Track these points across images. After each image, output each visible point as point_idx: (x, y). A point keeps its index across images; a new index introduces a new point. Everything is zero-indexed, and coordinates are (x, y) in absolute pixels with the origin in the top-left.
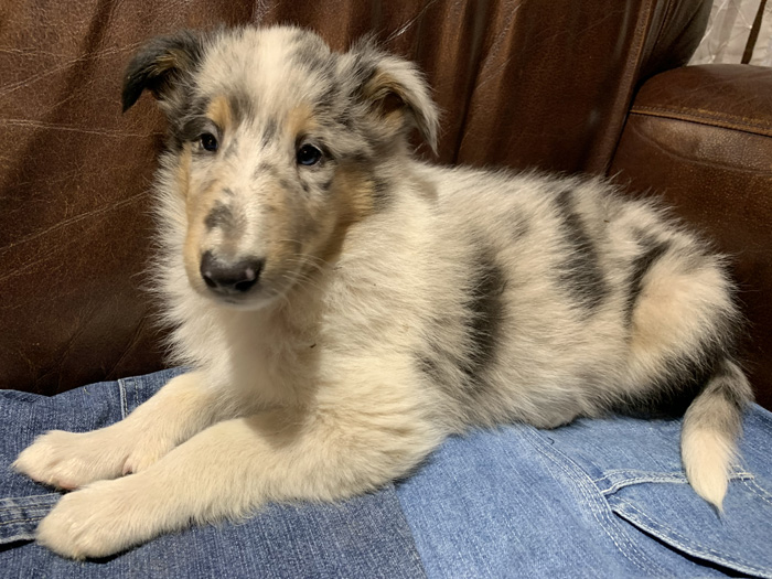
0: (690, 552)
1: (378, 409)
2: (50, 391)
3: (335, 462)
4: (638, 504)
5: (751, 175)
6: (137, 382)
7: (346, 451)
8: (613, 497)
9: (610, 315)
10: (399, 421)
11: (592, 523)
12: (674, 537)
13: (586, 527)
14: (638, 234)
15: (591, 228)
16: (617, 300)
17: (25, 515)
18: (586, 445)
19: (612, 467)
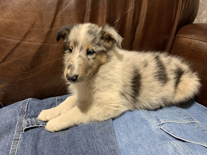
0: (176, 137)
2: (41, 99)
4: (166, 127)
5: (202, 51)
6: (60, 97)
8: (161, 125)
11: (155, 130)
12: (173, 134)
13: (153, 131)
17: (36, 122)
18: (158, 114)
19: (162, 119)
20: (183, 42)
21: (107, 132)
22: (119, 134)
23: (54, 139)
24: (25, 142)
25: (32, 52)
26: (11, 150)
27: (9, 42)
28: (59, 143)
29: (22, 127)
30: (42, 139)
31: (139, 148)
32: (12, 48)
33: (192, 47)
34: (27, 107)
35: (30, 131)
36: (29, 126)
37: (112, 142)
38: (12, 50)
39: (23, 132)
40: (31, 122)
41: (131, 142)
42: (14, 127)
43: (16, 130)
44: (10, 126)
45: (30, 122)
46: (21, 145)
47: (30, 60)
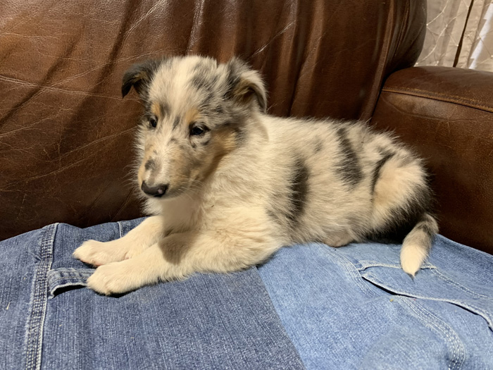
0: (396, 292)
1: (247, 229)
3: (227, 253)
4: (375, 275)
5: (438, 121)
6: (128, 223)
7: (233, 247)
8: (362, 271)
9: (363, 188)
10: (258, 235)
12: (390, 287)
13: (348, 282)
14: (380, 149)
15: (355, 146)
16: (367, 181)
17: (81, 275)
19: (363, 259)
20: (397, 104)
21: (249, 290)
22: (275, 293)
23: (128, 308)
24: (59, 317)
25: (66, 111)
26: (26, 336)
27: (10, 86)
28: (140, 319)
29: (46, 286)
30: (98, 312)
31: (325, 315)
32: (16, 100)
33: (417, 114)
34: (54, 242)
35: (68, 294)
36: (65, 283)
37: (263, 309)
38: (18, 106)
39: (50, 297)
40: (70, 275)
41: (304, 306)
42: (27, 287)
43: (32, 293)
44: (18, 285)
45: (66, 274)
46: (51, 323)
47: (60, 132)
